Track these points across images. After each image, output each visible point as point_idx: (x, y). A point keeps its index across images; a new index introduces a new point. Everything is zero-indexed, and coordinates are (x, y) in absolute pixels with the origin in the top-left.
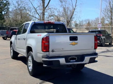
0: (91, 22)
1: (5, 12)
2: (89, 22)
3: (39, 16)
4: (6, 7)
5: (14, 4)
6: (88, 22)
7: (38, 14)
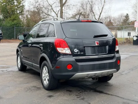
0: (113, 20)
1: (20, 11)
2: (110, 20)
3: (56, 14)
4: (20, 5)
5: (30, 2)
6: (108, 20)
7: (55, 12)
